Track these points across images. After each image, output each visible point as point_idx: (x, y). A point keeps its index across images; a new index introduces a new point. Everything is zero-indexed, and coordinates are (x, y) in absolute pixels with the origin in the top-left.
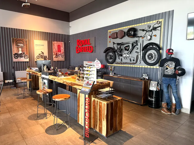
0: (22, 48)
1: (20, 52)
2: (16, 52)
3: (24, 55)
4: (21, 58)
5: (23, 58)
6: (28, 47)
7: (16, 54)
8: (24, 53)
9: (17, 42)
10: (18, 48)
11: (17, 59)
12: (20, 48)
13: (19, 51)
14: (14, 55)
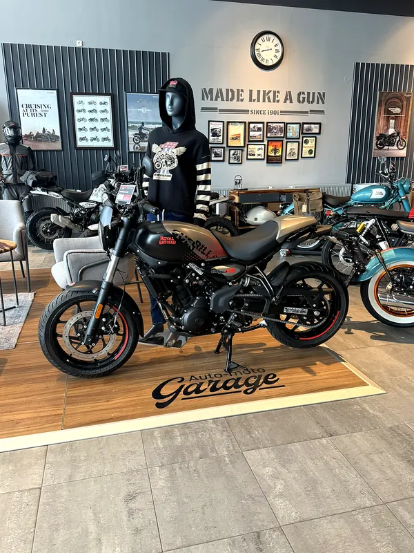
0: (396, 119)
1: (391, 131)
2: (381, 132)
3: (397, 139)
4: (390, 147)
5: (395, 147)
6: (410, 115)
7: (381, 136)
8: (398, 134)
9: (389, 101)
10: (388, 119)
11: (381, 151)
12: (392, 118)
13: (388, 129)
14: (378, 138)
